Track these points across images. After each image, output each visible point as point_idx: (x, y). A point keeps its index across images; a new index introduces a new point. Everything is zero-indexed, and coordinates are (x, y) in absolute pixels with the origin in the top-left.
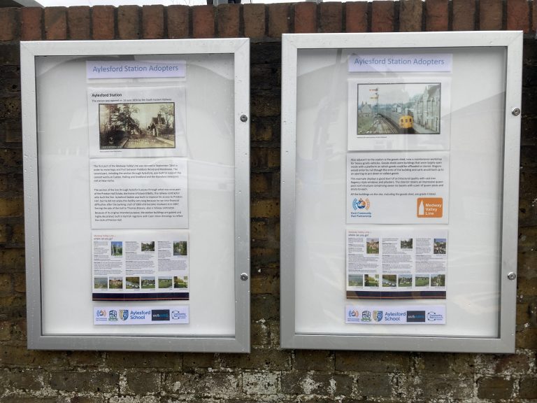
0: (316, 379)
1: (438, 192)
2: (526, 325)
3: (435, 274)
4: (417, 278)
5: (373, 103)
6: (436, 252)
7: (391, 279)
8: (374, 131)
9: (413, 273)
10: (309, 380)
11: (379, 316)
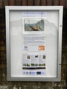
0: (16, 87)
1: (44, 45)
3: (43, 63)
5: (28, 23)
6: (43, 58)
8: (28, 30)
9: (38, 63)
11: (30, 73)
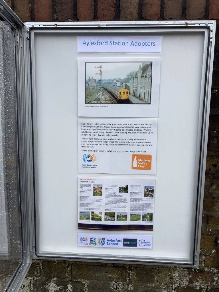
1: (148, 150)
2: (213, 251)
4: (131, 215)
6: (146, 196)
7: (111, 215)
8: (98, 101)
9: (128, 211)
10: (52, 284)
11: (103, 241)
